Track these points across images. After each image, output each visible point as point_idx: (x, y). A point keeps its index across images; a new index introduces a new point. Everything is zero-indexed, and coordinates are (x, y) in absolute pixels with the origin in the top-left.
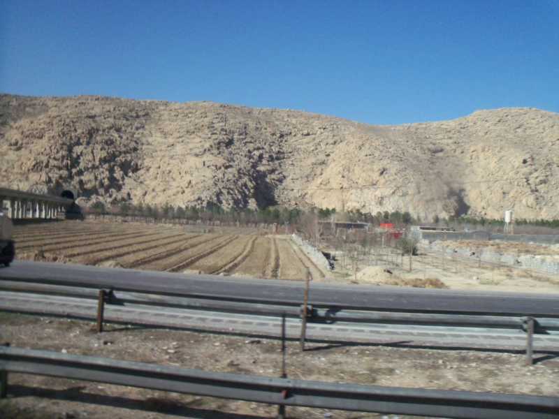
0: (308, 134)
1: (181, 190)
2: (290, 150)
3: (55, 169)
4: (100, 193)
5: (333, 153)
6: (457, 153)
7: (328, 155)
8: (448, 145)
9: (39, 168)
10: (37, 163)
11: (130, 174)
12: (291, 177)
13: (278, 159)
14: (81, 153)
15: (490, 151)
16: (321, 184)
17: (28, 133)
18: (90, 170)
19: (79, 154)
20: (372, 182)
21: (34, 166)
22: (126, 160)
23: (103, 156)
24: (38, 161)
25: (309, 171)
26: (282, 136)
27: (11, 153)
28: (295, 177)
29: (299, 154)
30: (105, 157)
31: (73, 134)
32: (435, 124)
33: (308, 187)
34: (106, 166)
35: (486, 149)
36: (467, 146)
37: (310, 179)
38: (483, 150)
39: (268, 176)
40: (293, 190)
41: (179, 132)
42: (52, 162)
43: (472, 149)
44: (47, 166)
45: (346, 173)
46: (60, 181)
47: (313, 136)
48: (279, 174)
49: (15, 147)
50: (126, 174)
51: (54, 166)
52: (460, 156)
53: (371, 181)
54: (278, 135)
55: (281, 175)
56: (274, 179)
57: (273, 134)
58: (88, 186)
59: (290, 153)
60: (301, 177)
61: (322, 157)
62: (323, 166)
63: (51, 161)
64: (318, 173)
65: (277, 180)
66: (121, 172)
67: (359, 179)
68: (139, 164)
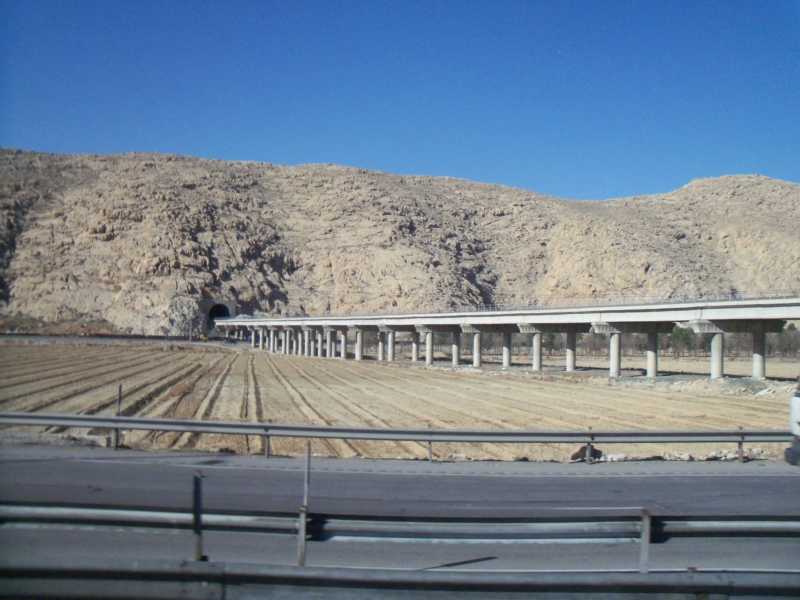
0: (502, 214)
1: (391, 301)
2: (487, 238)
3: (191, 269)
4: (263, 308)
5: (549, 240)
6: (702, 240)
7: (543, 244)
8: (687, 228)
9: (166, 270)
10: (161, 261)
11: (287, 276)
12: (504, 277)
13: (478, 250)
14: (212, 244)
15: (749, 236)
16: (557, 286)
17: (115, 212)
18: (236, 270)
19: (209, 245)
20: (636, 283)
21: (157, 265)
22: (275, 254)
23: (244, 249)
24: (162, 258)
25: (528, 267)
26: (466, 217)
27: (99, 243)
28: (511, 277)
29: (500, 242)
30: (248, 250)
31: (188, 215)
32: (654, 198)
33: (533, 291)
34: (253, 263)
35: (744, 233)
36: (713, 230)
37: (532, 279)
38: (739, 236)
39: (477, 275)
40: (513, 296)
41: (330, 210)
42: (184, 260)
43: (722, 234)
44: (177, 266)
45: (593, 271)
46: (207, 289)
47: (509, 217)
48: (489, 272)
49: (104, 235)
50: (281, 276)
51: (189, 266)
52: (709, 243)
53: (634, 280)
54: (463, 215)
55: (490, 275)
56: (484, 281)
57: (455, 214)
58: (245, 296)
59: (488, 241)
60: (520, 277)
61: (536, 246)
62: (545, 261)
63: (181, 258)
64: (541, 270)
65: (489, 282)
66: (276, 274)
67: (614, 278)
68: (295, 261)
